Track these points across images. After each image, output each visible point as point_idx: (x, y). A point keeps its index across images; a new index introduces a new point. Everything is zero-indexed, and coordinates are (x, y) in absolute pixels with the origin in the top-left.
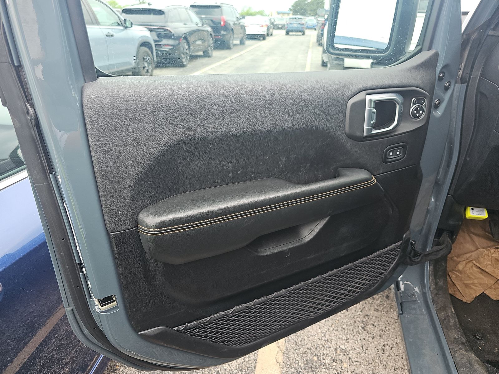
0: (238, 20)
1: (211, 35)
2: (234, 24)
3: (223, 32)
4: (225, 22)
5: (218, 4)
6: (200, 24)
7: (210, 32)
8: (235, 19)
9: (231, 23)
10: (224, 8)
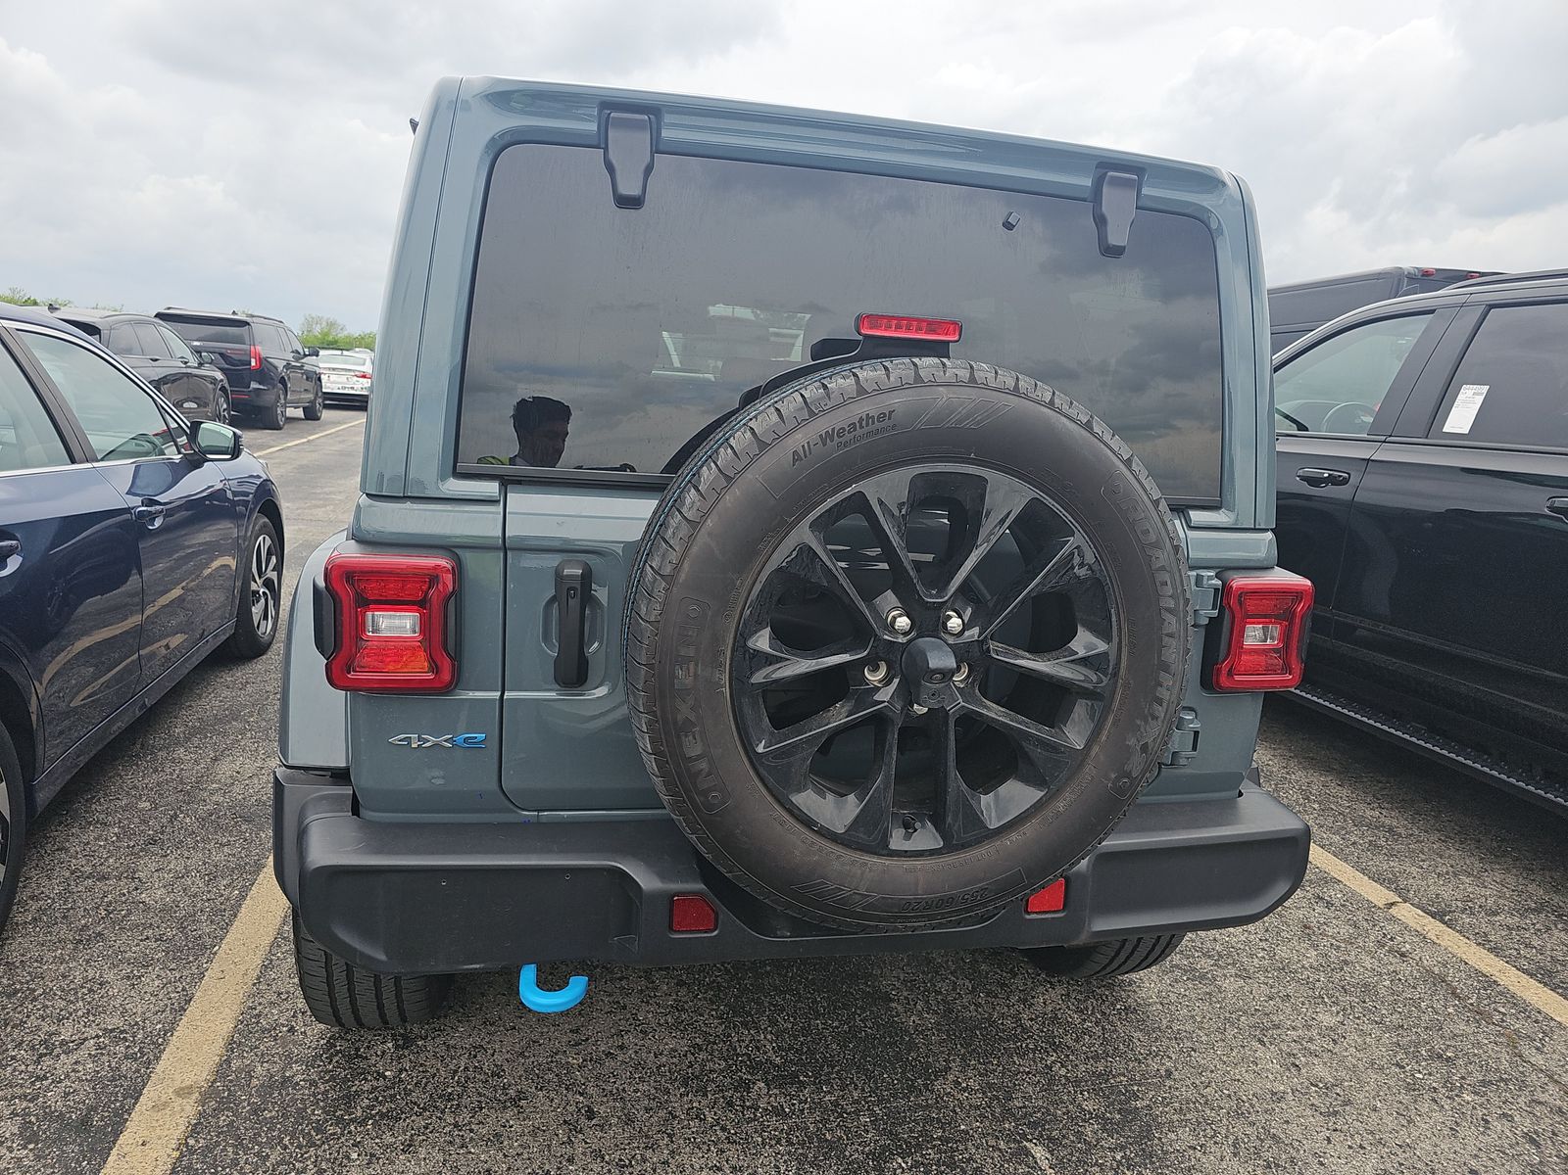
0: (297, 360)
1: (223, 389)
2: (288, 366)
3: (254, 385)
4: (260, 360)
5: (240, 317)
6: (193, 361)
7: (222, 380)
8: (290, 356)
9: (280, 365)
10: (257, 328)
